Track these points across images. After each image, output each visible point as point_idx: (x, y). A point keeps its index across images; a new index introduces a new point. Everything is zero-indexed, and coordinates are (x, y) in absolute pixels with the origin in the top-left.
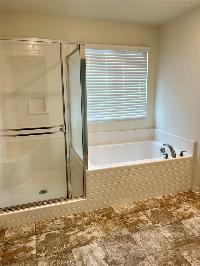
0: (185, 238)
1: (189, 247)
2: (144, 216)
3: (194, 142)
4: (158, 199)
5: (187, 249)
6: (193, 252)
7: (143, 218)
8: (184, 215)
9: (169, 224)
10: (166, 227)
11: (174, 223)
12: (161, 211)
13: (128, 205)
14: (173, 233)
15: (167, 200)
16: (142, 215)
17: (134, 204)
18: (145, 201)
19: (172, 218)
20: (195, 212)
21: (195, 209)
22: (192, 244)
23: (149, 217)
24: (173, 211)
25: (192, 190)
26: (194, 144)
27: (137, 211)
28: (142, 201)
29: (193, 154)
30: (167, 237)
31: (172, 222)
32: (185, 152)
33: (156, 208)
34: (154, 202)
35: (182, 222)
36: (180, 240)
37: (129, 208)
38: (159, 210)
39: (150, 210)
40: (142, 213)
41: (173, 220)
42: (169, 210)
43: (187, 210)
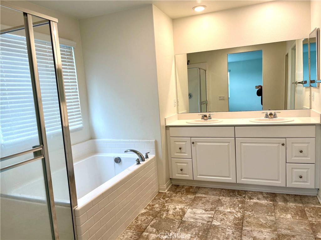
0: (202, 230)
1: (211, 235)
2: (151, 234)
3: (154, 140)
4: (143, 213)
5: (213, 237)
6: (218, 236)
7: (153, 237)
8: (178, 214)
9: (178, 228)
10: (179, 231)
11: (180, 224)
12: (160, 221)
13: (123, 234)
14: (190, 232)
15: (151, 209)
16: (148, 235)
17: (128, 230)
18: (135, 222)
19: (174, 222)
20: (183, 207)
21: (179, 205)
22: (210, 230)
23: (156, 232)
24: (167, 215)
25: (160, 191)
26: (154, 142)
27: (139, 235)
28: (132, 223)
29: (155, 154)
30: (190, 238)
31: (179, 225)
32: (149, 153)
33: (151, 221)
34: (144, 218)
35: (184, 220)
36: (200, 234)
37: (128, 237)
38: (156, 221)
39: (149, 226)
40: (147, 234)
41: (177, 222)
42: (164, 217)
43: (176, 208)
